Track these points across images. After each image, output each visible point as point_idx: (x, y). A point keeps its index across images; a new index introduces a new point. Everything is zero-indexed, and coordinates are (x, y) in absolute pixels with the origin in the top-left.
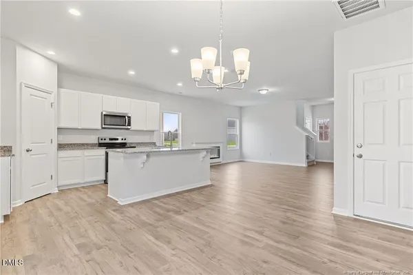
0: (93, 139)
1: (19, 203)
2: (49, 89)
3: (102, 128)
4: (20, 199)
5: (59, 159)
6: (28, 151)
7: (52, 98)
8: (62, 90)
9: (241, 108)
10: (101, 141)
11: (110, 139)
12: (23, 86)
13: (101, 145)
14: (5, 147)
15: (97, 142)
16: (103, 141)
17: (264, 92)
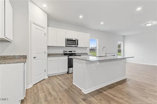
0: (61, 52)
1: (30, 86)
2: (44, 26)
3: (66, 46)
4: (31, 83)
5: (48, 62)
6: (34, 58)
7: (45, 31)
8: (49, 28)
9: (124, 36)
10: (65, 53)
11: (69, 52)
12: (32, 23)
13: (65, 54)
14: (23, 56)
15: (63, 53)
16: (66, 53)
17: (149, 25)
